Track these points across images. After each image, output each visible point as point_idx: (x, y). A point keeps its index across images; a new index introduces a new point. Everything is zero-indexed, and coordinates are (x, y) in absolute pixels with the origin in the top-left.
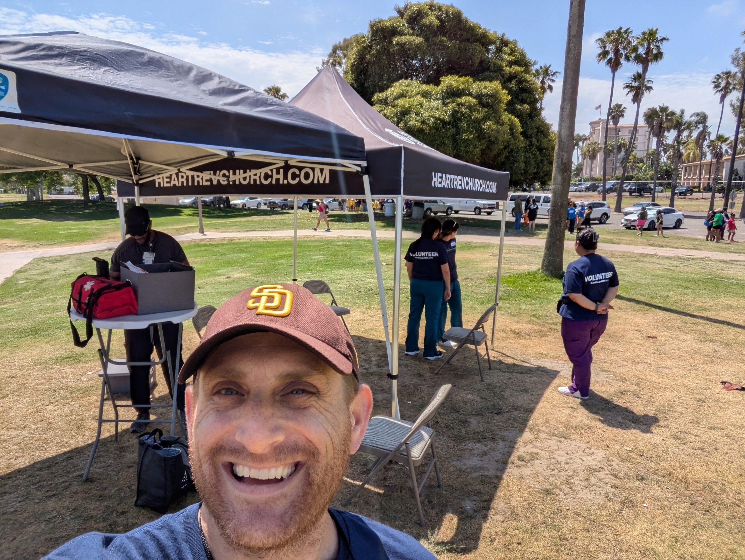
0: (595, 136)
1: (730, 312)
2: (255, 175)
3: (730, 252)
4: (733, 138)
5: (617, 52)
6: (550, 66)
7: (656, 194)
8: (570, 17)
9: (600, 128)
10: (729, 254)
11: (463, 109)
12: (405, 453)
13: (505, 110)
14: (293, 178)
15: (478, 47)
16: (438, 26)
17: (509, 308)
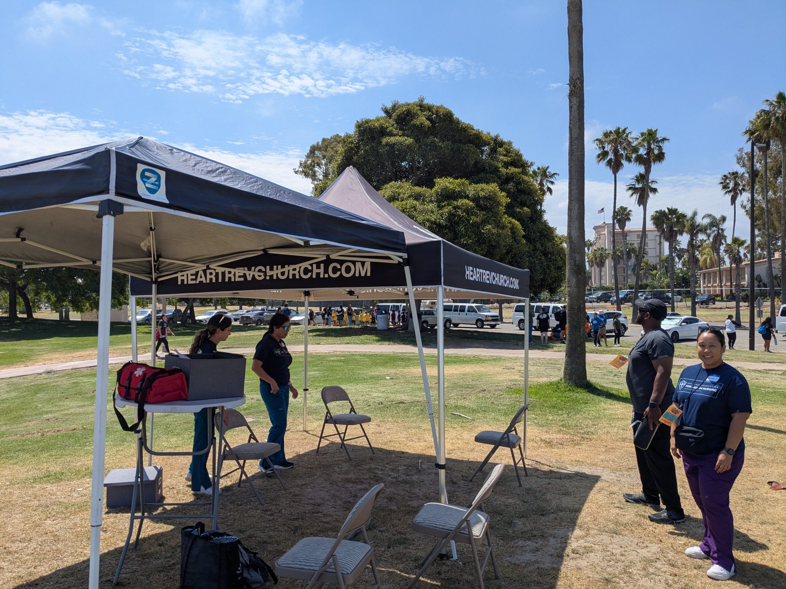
0: (601, 241)
1: (770, 419)
2: (294, 270)
3: (764, 362)
4: (749, 242)
5: (616, 152)
6: (548, 167)
7: (675, 304)
8: (570, 120)
9: (606, 232)
10: (763, 364)
11: (460, 212)
12: (467, 532)
13: (505, 213)
14: (334, 271)
15: (471, 147)
16: (429, 127)
17: (535, 419)
